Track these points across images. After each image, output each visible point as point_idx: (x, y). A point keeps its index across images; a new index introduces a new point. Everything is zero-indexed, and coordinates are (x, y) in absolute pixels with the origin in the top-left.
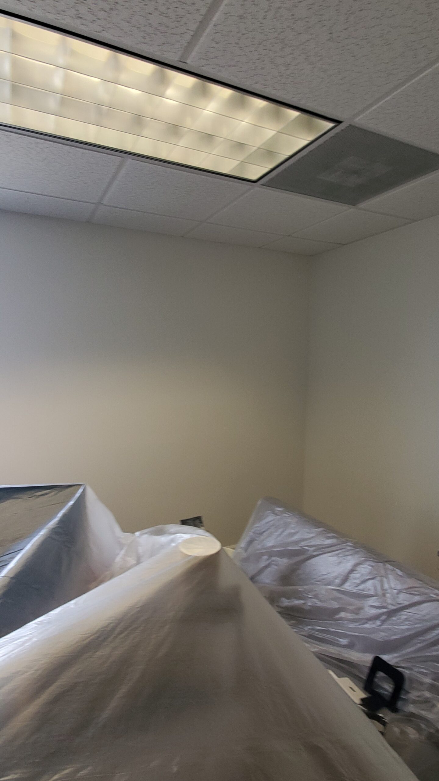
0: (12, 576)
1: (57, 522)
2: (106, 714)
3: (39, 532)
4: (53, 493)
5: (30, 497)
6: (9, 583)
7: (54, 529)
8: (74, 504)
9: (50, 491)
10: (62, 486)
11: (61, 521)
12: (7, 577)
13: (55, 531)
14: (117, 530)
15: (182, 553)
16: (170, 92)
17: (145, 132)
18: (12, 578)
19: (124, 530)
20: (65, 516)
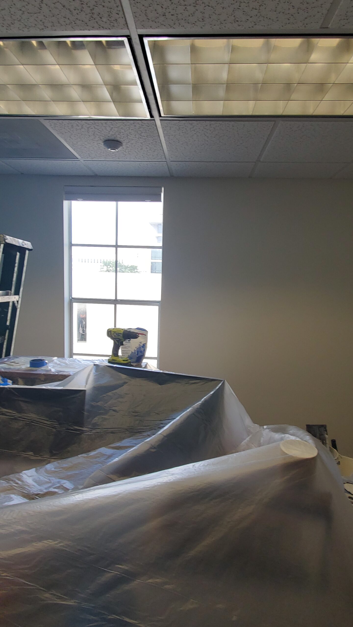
0: (165, 435)
1: (200, 405)
2: (192, 553)
3: (188, 409)
4: (202, 383)
5: (186, 383)
6: (163, 439)
7: (197, 409)
8: (214, 393)
9: (199, 381)
10: (208, 379)
11: (203, 404)
12: (162, 435)
13: (198, 411)
14: (248, 421)
15: (282, 450)
16: (314, 57)
17: (293, 97)
18: (165, 436)
19: (255, 422)
20: (206, 401)
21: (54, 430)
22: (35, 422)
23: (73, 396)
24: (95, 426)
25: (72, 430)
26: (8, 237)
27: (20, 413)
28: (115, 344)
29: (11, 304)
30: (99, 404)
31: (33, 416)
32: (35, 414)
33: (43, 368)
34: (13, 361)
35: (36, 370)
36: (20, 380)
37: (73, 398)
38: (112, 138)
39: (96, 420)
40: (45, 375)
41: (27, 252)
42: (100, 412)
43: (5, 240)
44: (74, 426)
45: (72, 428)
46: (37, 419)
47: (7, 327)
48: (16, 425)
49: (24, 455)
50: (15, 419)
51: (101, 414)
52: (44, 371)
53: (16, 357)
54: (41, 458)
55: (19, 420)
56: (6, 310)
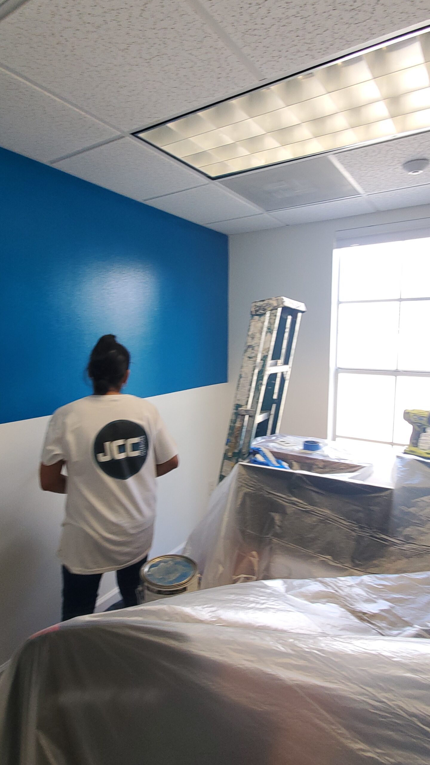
21: (354, 533)
22: (331, 519)
23: (377, 495)
24: (408, 539)
25: (376, 538)
26: (285, 299)
27: (311, 504)
28: (414, 429)
29: (279, 376)
30: (412, 510)
31: (327, 512)
32: (330, 509)
33: (318, 452)
34: (282, 440)
35: (311, 454)
36: (295, 464)
37: (377, 497)
38: (418, 157)
39: (408, 531)
40: (323, 461)
41: (300, 315)
42: (414, 521)
43: (283, 302)
44: (379, 534)
45: (377, 536)
46: (332, 516)
47: (274, 401)
48: (310, 520)
49: (322, 558)
50: (307, 512)
51: (415, 524)
52: (322, 457)
53: (282, 435)
54: (342, 566)
55: (312, 514)
56: (274, 382)
